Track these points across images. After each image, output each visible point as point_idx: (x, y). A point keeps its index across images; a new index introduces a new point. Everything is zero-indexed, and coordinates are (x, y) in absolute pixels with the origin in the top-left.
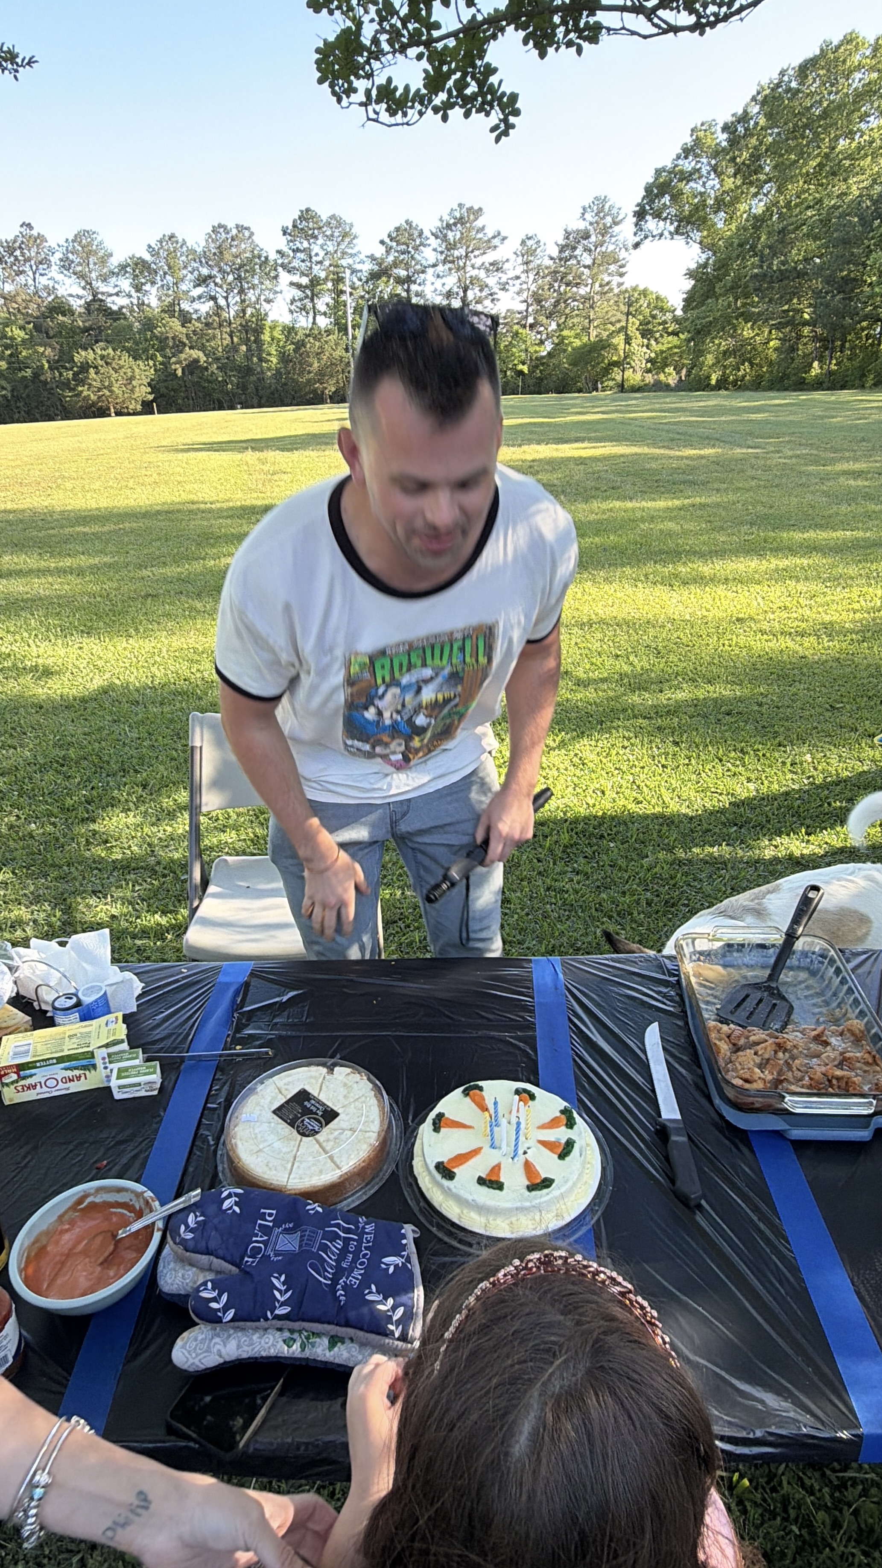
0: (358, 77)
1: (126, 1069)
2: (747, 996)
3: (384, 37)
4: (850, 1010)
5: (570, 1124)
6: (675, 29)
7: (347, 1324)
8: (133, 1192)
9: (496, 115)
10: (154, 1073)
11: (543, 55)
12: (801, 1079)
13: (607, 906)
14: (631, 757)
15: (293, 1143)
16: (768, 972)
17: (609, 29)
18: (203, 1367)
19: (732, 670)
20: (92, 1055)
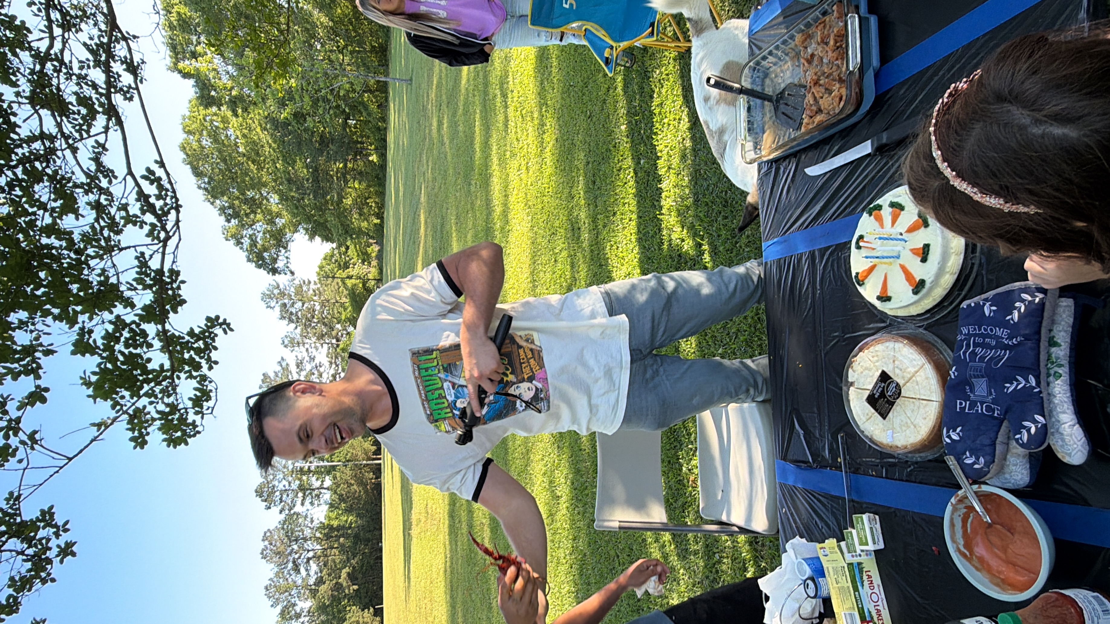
0: (186, 419)
1: (860, 539)
2: (783, 113)
3: (166, 400)
4: (790, 46)
5: (879, 207)
6: (178, 221)
7: (1039, 332)
8: (953, 513)
9: (218, 330)
10: (862, 518)
11: (184, 302)
12: (838, 67)
13: (728, 246)
14: (625, 242)
15: (907, 403)
16: (766, 103)
17: (174, 262)
18: (1084, 439)
19: (565, 184)
20: (849, 564)
